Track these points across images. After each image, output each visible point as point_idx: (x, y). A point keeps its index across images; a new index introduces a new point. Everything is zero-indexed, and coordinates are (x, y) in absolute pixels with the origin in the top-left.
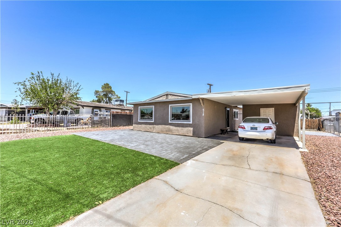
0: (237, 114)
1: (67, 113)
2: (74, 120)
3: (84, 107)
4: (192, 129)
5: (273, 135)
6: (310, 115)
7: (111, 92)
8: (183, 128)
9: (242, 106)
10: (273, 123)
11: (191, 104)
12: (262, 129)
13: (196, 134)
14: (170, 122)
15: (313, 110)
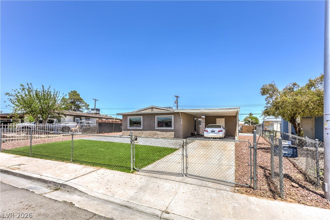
0: (201, 122)
1: (53, 122)
2: (61, 128)
3: (67, 116)
4: (174, 133)
5: (223, 135)
6: (252, 122)
7: (80, 100)
8: (167, 133)
9: (204, 117)
10: (223, 128)
11: (173, 116)
12: (217, 132)
13: (176, 137)
14: (156, 128)
15: (254, 118)
